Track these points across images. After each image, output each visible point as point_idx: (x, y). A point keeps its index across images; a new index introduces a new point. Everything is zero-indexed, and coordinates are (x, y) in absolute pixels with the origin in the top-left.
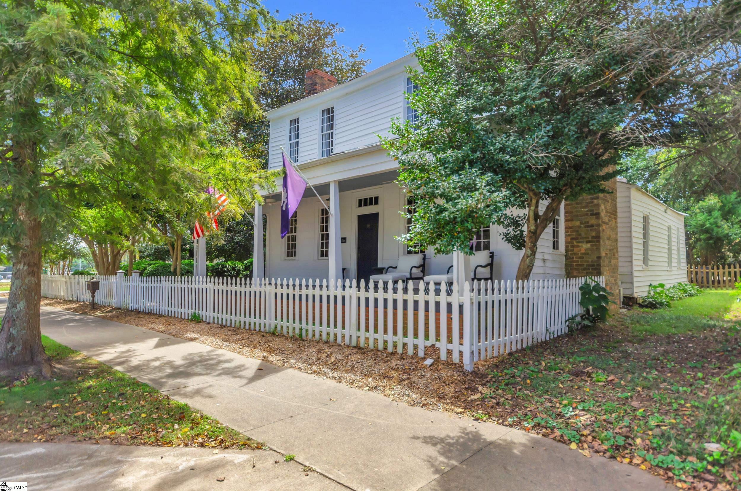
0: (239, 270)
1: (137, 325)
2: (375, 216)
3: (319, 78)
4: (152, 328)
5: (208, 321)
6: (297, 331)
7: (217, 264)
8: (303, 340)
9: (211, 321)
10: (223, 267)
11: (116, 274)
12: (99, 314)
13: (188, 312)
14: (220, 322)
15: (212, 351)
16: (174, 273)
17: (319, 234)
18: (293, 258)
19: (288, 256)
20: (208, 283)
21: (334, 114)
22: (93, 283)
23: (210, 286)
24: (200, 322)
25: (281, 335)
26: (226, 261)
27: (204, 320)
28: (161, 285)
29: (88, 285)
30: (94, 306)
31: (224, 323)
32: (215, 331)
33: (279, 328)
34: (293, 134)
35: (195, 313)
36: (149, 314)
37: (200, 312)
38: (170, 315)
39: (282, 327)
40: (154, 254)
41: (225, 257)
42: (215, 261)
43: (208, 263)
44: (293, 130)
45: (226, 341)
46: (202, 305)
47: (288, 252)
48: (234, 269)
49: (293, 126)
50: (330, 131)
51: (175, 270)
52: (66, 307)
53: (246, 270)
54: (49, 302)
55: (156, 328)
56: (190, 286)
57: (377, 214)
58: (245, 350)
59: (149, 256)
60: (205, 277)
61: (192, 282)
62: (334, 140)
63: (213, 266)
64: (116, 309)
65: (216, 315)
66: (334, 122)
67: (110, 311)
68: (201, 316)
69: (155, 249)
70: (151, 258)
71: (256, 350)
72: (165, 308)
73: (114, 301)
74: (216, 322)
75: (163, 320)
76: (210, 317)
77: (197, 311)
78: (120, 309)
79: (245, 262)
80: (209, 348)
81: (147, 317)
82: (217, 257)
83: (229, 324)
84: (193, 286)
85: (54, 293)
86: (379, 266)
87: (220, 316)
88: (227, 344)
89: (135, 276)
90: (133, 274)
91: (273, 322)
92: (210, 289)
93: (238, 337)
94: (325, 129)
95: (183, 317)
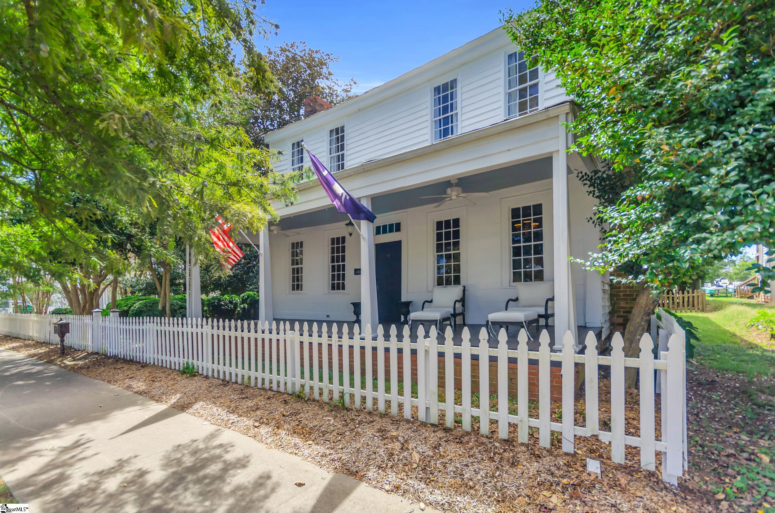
0: (236, 304)
1: (109, 382)
2: (398, 245)
3: (319, 105)
4: (129, 387)
5: (205, 374)
6: (336, 396)
7: (213, 298)
8: (348, 410)
9: (210, 374)
10: (220, 300)
11: (91, 314)
12: (68, 362)
13: (179, 361)
14: (221, 376)
15: (212, 436)
16: (162, 314)
17: (329, 266)
18: (299, 292)
19: (293, 289)
20: (205, 326)
21: (345, 134)
22: (61, 326)
23: (207, 330)
24: (195, 376)
25: (311, 400)
26: (222, 295)
27: (200, 372)
28: (144, 327)
29: (55, 327)
30: (65, 351)
31: (227, 378)
32: (216, 392)
33: (307, 390)
34: (296, 158)
35: (188, 363)
36: (130, 362)
37: (195, 361)
38: (156, 364)
39: (311, 388)
40: (145, 289)
41: (220, 290)
42: (212, 295)
43: (204, 297)
44: (296, 154)
45: (233, 412)
46: (197, 354)
47: (293, 285)
48: (231, 302)
49: (296, 150)
50: (340, 153)
51: (164, 308)
52: (33, 351)
53: (243, 303)
54: (14, 345)
55: (135, 386)
56: (180, 329)
57: (400, 242)
58: (264, 430)
59: (140, 290)
60: (199, 319)
61: (182, 324)
62: (345, 162)
63: (209, 300)
64: (93, 353)
65: (215, 366)
66: (345, 142)
67: (84, 358)
68: (196, 367)
69: (147, 283)
70: (143, 292)
71: (283, 433)
72: (150, 356)
73: (90, 345)
74: (216, 375)
75: (146, 371)
76: (207, 369)
77: (190, 361)
78: (97, 353)
79: (242, 295)
80: (209, 428)
81: (126, 366)
82: (213, 290)
83: (233, 380)
84: (185, 329)
85: (26, 334)
86: (404, 299)
87: (221, 367)
88: (233, 417)
89: (113, 316)
90: (111, 314)
91: (298, 381)
92: (207, 334)
93: (250, 403)
94: (333, 150)
95: (173, 367)
